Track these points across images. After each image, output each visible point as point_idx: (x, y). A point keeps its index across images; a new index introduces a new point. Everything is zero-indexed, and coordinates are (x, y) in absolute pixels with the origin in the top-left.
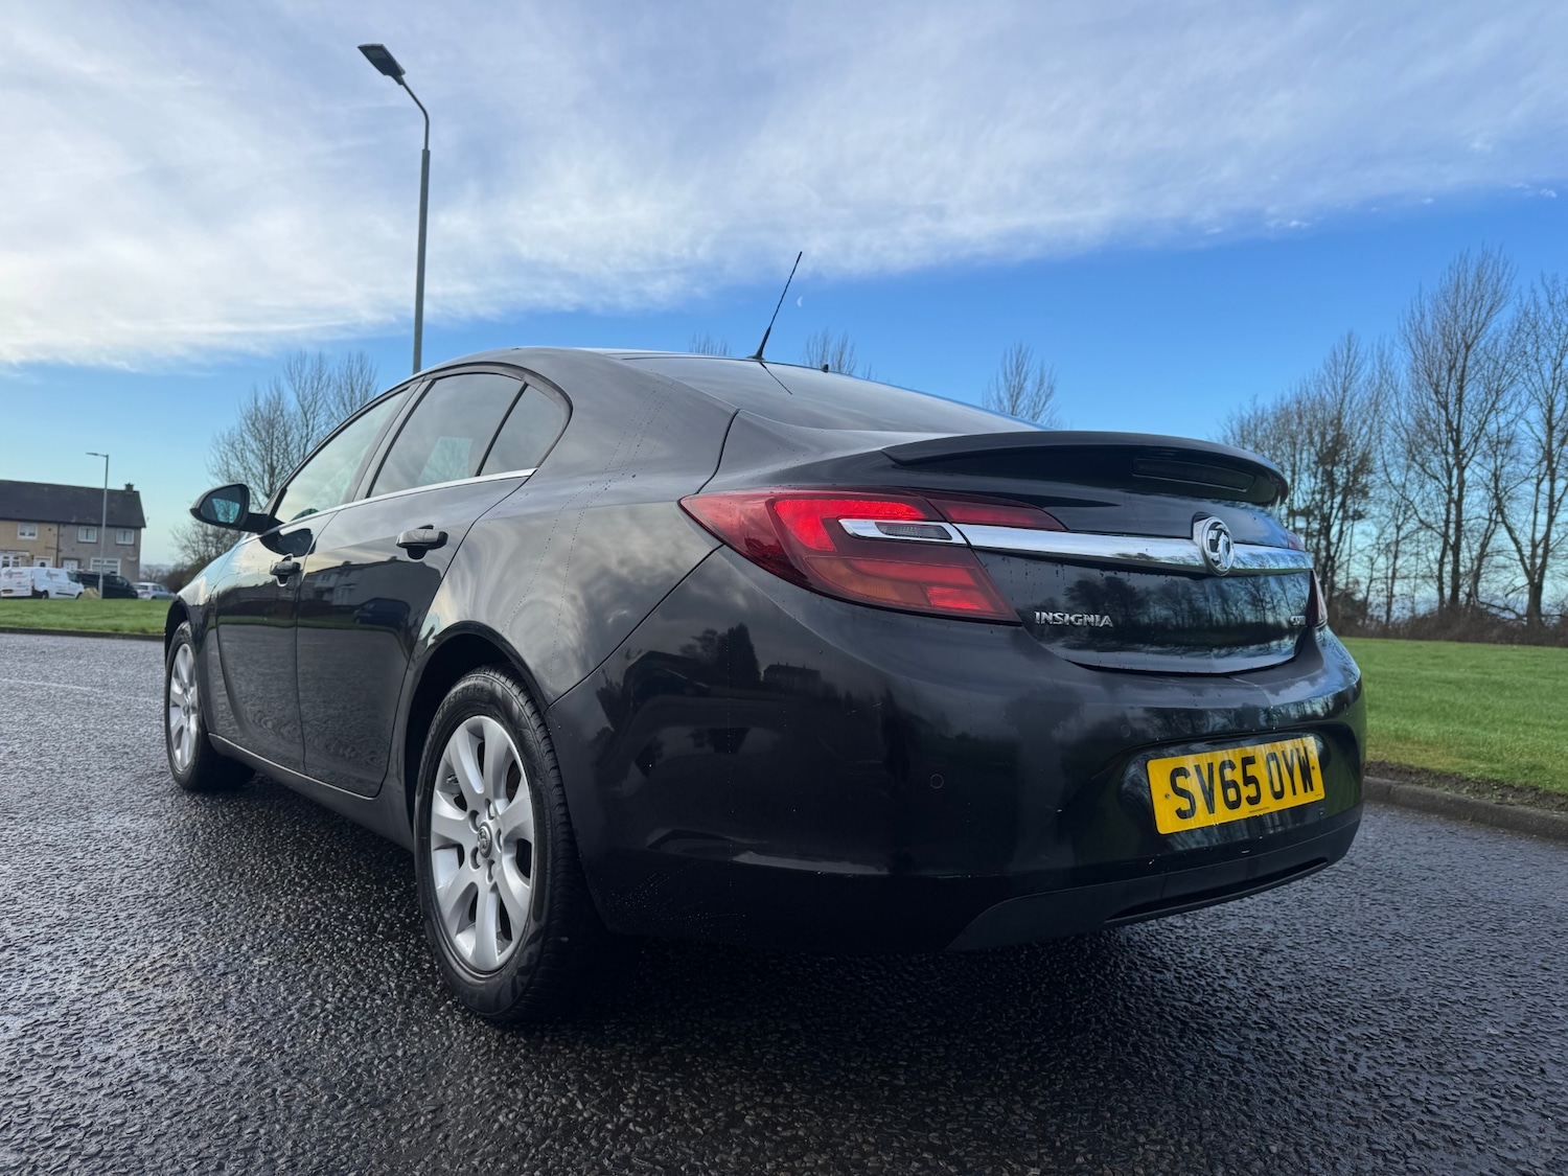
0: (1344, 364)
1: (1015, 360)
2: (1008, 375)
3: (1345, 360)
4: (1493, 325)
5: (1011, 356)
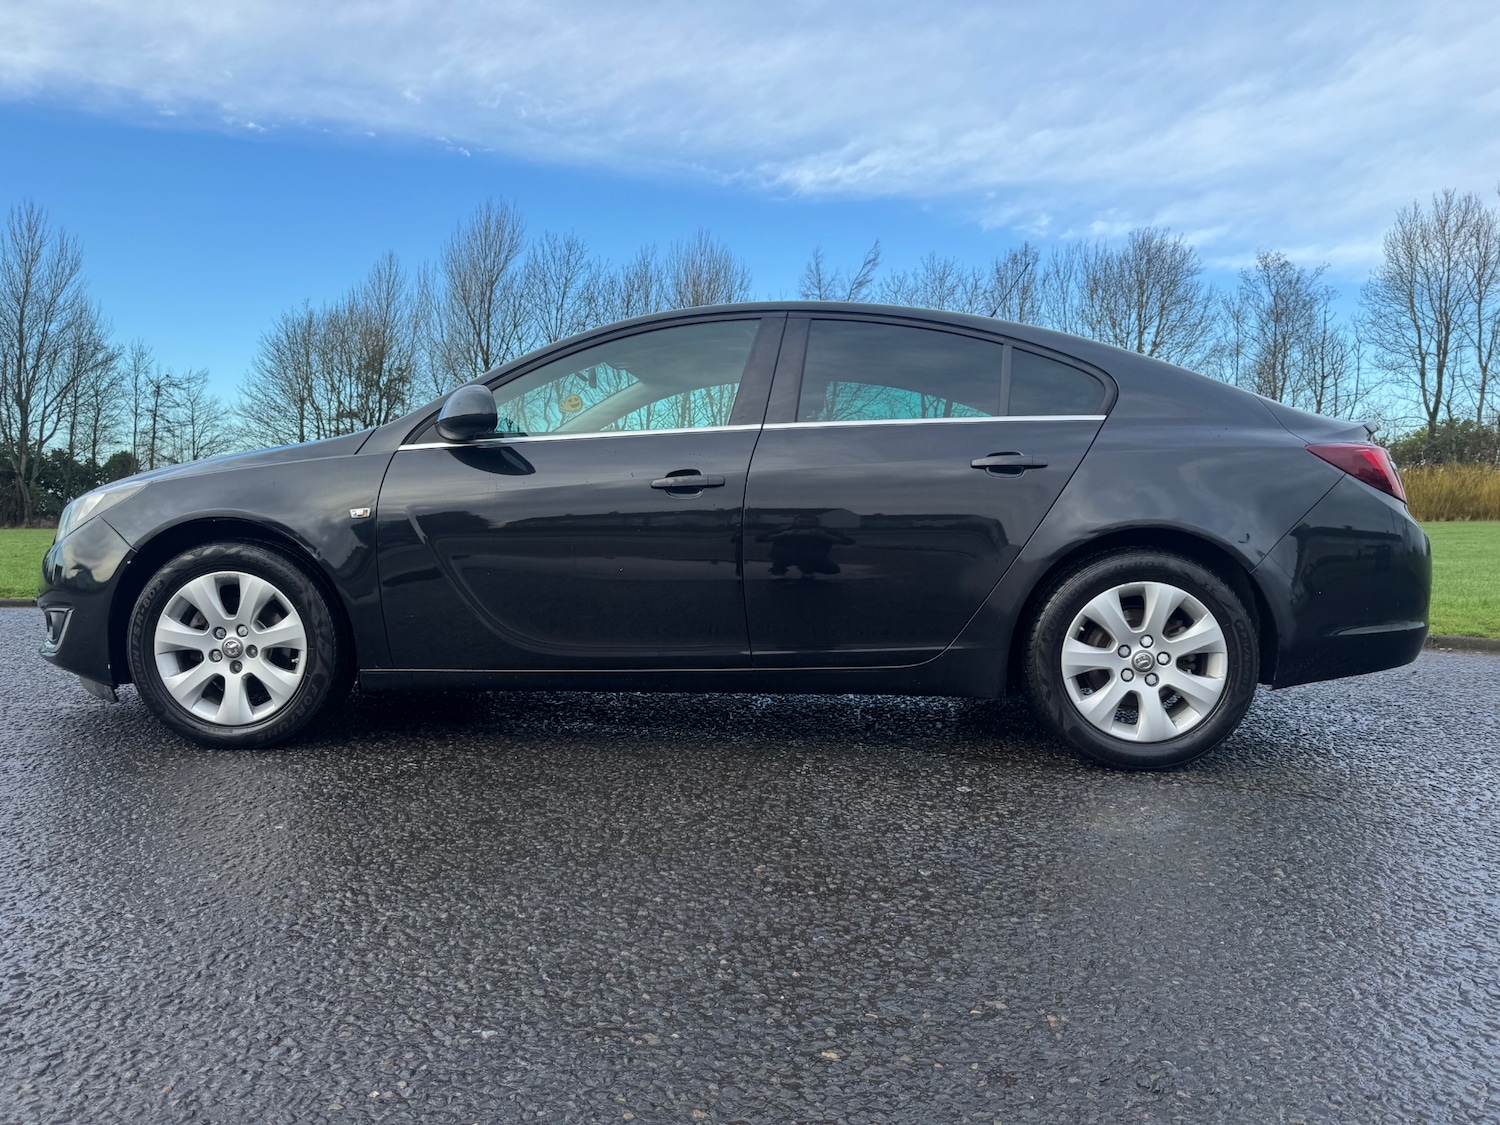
0: (387, 282)
1: (25, 220)
2: (19, 237)
3: (388, 278)
4: (510, 268)
5: (20, 216)
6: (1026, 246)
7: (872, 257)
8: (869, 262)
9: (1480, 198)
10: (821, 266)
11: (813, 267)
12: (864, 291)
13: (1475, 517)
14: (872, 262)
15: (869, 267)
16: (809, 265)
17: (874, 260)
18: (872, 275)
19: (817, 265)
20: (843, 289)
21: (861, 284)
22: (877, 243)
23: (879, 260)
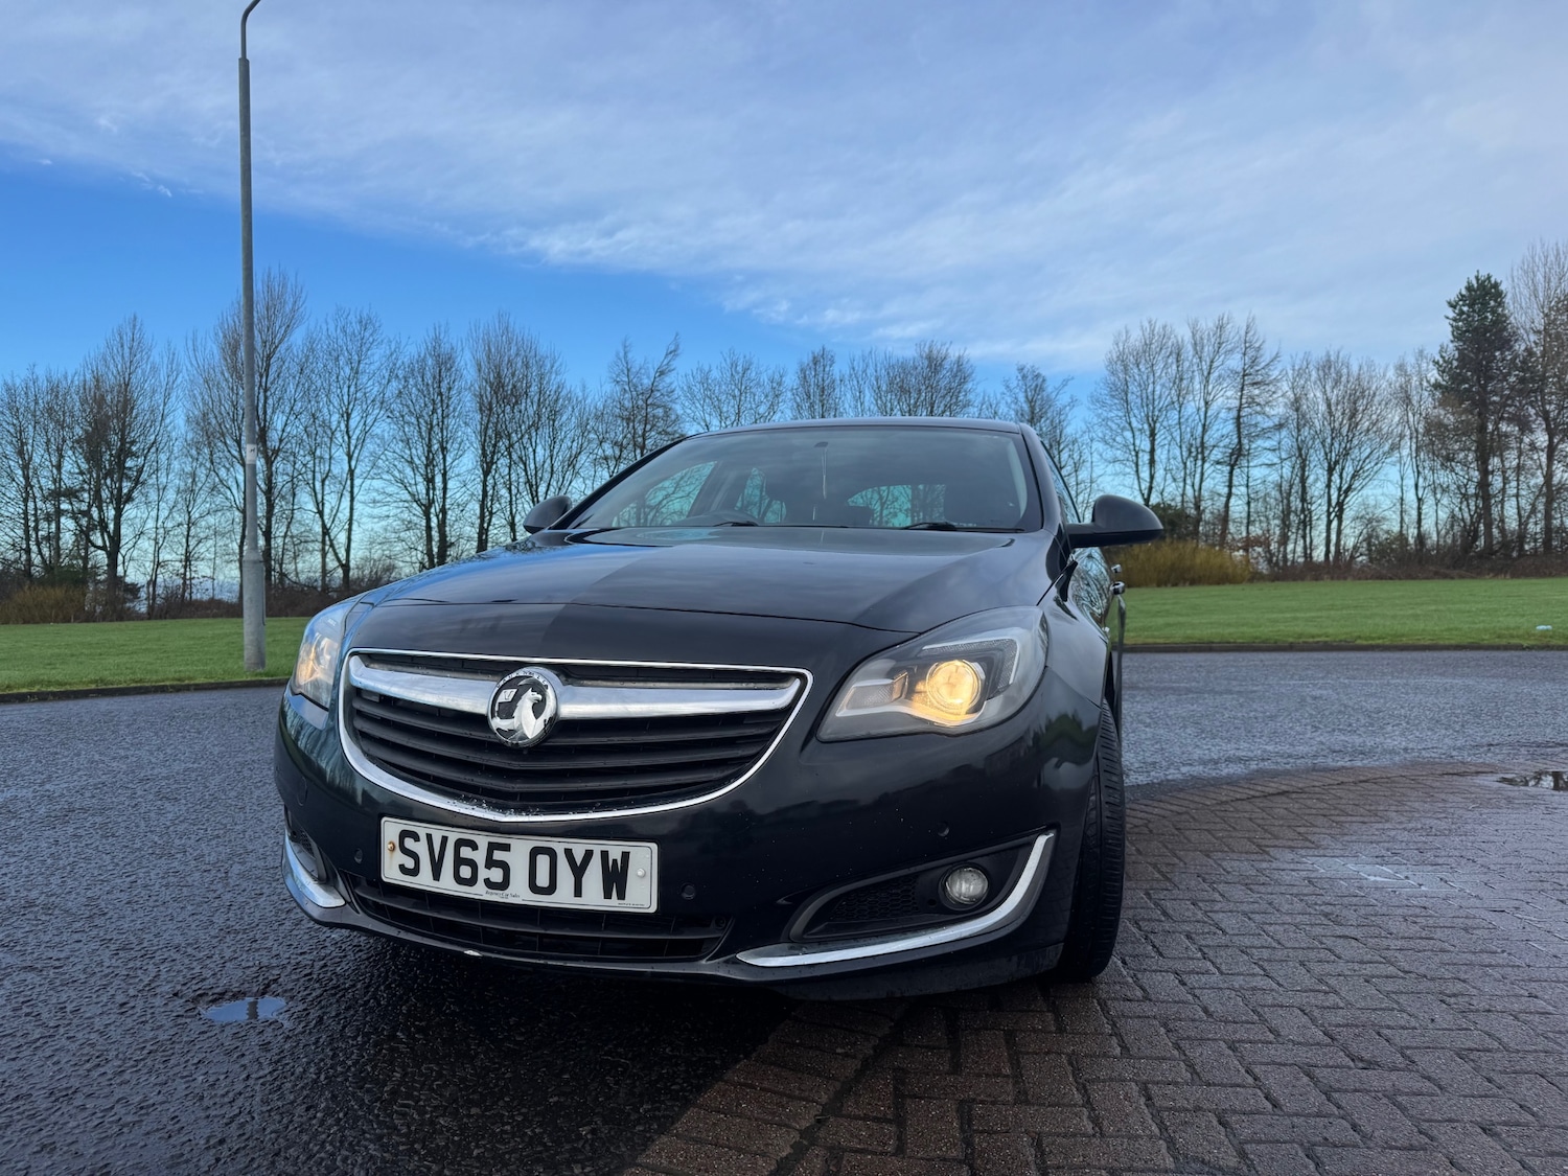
6: (824, 350)
7: (672, 348)
8: (671, 353)
9: (1174, 327)
10: (630, 355)
11: (622, 355)
12: (668, 380)
13: (1193, 582)
14: (673, 353)
15: (670, 356)
16: (617, 354)
17: (675, 351)
18: (674, 364)
19: (625, 353)
20: (648, 378)
21: (662, 373)
22: (677, 335)
23: (679, 352)
